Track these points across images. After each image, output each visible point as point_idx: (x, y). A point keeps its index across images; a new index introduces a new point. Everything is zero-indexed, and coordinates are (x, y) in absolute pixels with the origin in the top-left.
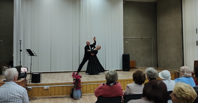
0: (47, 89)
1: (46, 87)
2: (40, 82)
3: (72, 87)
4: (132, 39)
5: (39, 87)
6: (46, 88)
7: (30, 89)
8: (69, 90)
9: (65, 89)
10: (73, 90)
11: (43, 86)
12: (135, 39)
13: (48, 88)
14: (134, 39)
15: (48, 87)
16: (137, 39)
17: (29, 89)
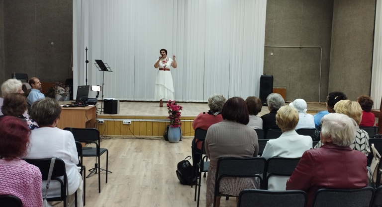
0: (128, 125)
1: (126, 121)
2: (117, 113)
3: (166, 124)
4: (282, 49)
5: (115, 120)
6: (126, 123)
7: (102, 122)
8: (163, 128)
9: (156, 126)
10: (168, 128)
11: (121, 120)
12: (289, 49)
13: (129, 123)
14: (285, 49)
15: (130, 121)
16: (292, 49)
17: (100, 122)
